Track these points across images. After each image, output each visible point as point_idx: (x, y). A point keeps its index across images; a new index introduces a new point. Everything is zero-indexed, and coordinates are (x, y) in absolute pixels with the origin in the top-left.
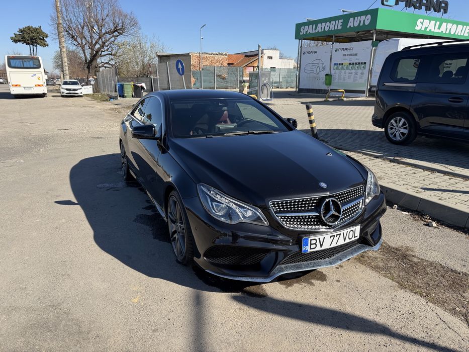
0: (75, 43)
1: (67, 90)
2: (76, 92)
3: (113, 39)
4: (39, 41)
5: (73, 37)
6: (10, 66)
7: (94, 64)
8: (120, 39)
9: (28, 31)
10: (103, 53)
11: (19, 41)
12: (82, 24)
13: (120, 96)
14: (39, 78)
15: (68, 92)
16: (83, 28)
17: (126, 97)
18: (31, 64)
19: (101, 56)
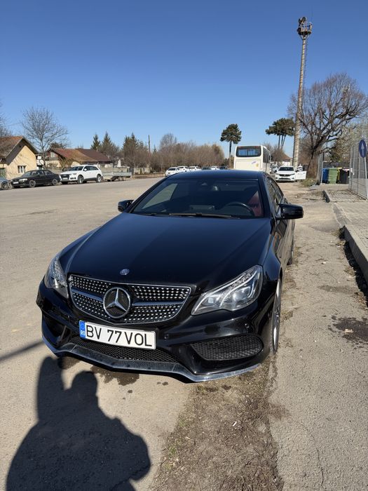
0: (306, 130)
1: (281, 175)
2: (288, 177)
3: (344, 122)
4: (288, 132)
5: (304, 124)
6: (237, 155)
7: (319, 149)
8: (354, 122)
9: (280, 123)
10: (330, 138)
11: (272, 133)
12: (316, 111)
13: (323, 182)
14: (257, 165)
15: (281, 177)
16: (316, 115)
17: (329, 183)
18: (253, 152)
19: (328, 141)
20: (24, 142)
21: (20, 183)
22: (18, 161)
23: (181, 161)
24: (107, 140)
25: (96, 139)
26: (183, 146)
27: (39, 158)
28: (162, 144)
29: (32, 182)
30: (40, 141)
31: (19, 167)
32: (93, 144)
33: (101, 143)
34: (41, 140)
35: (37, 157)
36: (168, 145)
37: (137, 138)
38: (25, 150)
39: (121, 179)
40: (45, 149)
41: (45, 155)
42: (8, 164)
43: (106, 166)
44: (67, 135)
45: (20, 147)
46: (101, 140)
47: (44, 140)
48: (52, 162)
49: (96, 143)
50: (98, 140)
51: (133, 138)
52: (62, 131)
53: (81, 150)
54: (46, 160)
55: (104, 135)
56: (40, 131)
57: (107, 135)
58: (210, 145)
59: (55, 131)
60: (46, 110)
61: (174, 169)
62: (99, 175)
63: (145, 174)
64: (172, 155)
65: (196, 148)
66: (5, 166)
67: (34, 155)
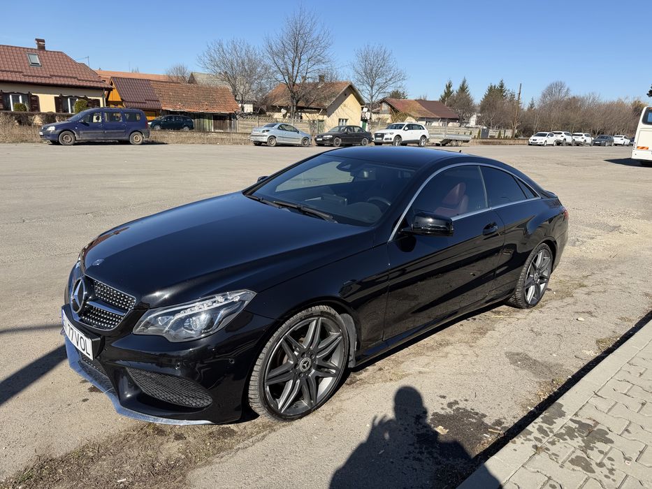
6: (646, 121)
20: (351, 89)
21: (323, 140)
22: (340, 112)
23: (568, 124)
24: (463, 89)
25: (449, 87)
26: (579, 100)
27: (365, 110)
28: (544, 96)
29: (337, 140)
30: (370, 89)
31: (340, 120)
32: (443, 94)
33: (455, 92)
34: (372, 87)
35: (362, 108)
36: (554, 98)
37: (507, 87)
38: (351, 99)
39: (454, 143)
40: (374, 98)
41: (374, 107)
42: (329, 116)
43: (451, 124)
44: (404, 82)
45: (345, 95)
46: (455, 88)
47: (376, 87)
48: (381, 116)
49: (448, 93)
50: (451, 89)
51: (502, 86)
52: (400, 76)
53: (422, 102)
54: (374, 113)
55: (461, 83)
56: (371, 76)
57: (464, 82)
58: (629, 101)
59: (390, 76)
60: (383, 48)
61: (544, 135)
62: (424, 136)
63: (506, 138)
64: (555, 114)
65: (600, 106)
66: (325, 117)
67: (360, 106)
